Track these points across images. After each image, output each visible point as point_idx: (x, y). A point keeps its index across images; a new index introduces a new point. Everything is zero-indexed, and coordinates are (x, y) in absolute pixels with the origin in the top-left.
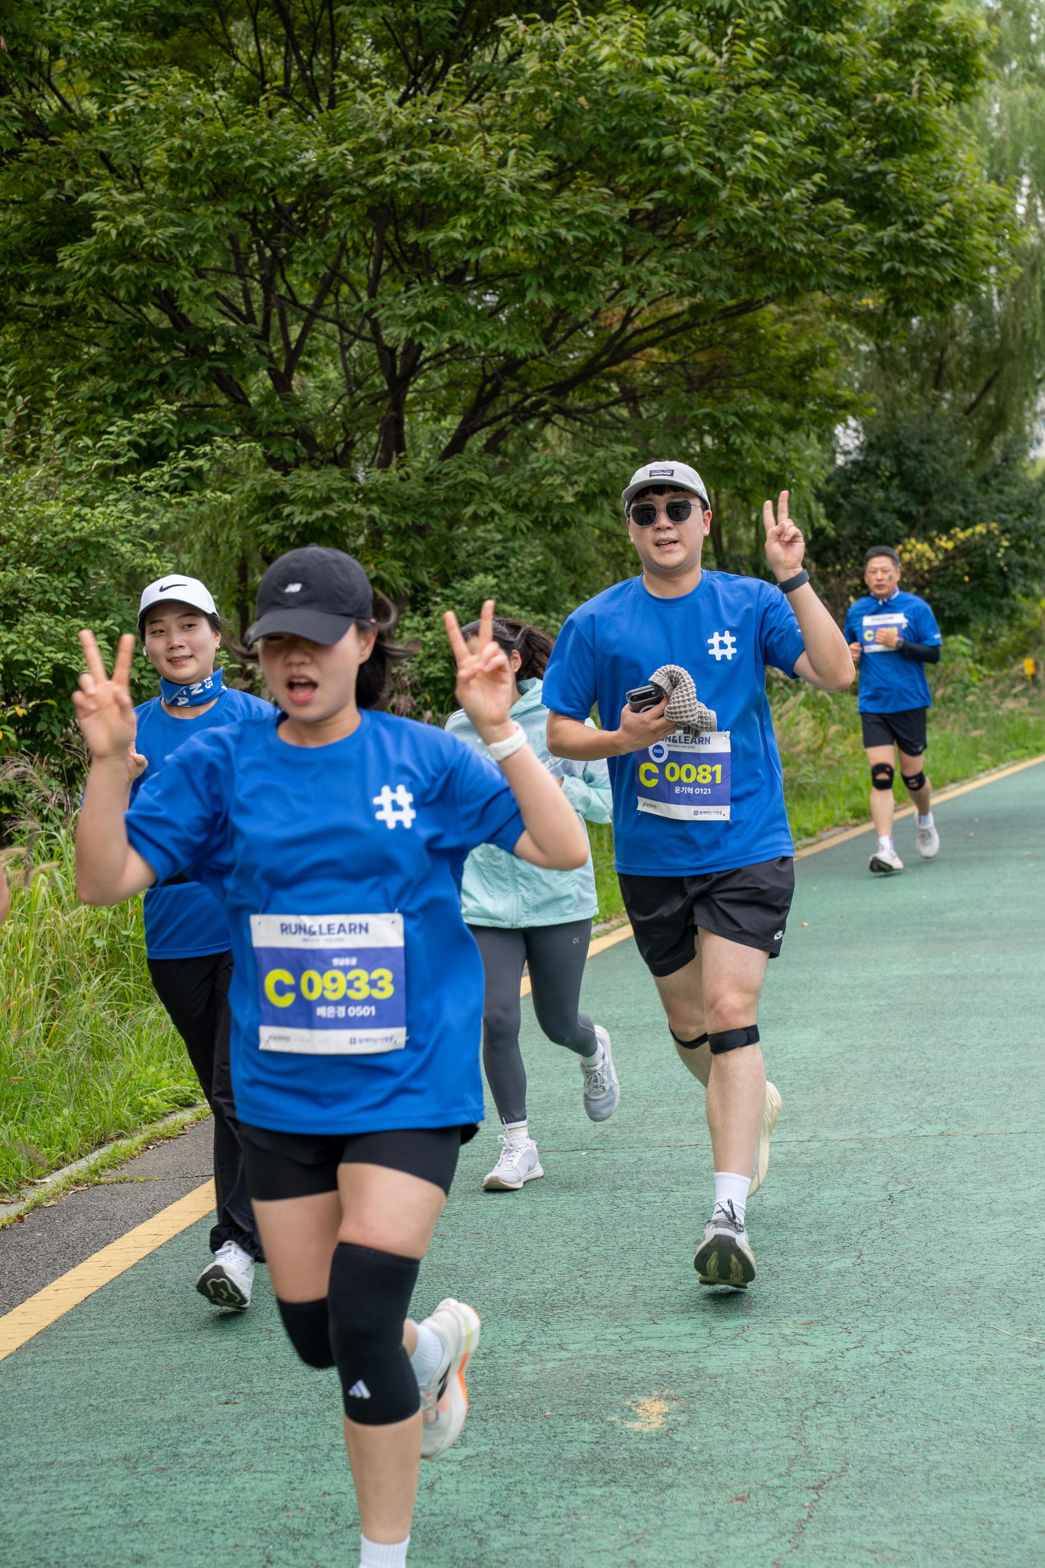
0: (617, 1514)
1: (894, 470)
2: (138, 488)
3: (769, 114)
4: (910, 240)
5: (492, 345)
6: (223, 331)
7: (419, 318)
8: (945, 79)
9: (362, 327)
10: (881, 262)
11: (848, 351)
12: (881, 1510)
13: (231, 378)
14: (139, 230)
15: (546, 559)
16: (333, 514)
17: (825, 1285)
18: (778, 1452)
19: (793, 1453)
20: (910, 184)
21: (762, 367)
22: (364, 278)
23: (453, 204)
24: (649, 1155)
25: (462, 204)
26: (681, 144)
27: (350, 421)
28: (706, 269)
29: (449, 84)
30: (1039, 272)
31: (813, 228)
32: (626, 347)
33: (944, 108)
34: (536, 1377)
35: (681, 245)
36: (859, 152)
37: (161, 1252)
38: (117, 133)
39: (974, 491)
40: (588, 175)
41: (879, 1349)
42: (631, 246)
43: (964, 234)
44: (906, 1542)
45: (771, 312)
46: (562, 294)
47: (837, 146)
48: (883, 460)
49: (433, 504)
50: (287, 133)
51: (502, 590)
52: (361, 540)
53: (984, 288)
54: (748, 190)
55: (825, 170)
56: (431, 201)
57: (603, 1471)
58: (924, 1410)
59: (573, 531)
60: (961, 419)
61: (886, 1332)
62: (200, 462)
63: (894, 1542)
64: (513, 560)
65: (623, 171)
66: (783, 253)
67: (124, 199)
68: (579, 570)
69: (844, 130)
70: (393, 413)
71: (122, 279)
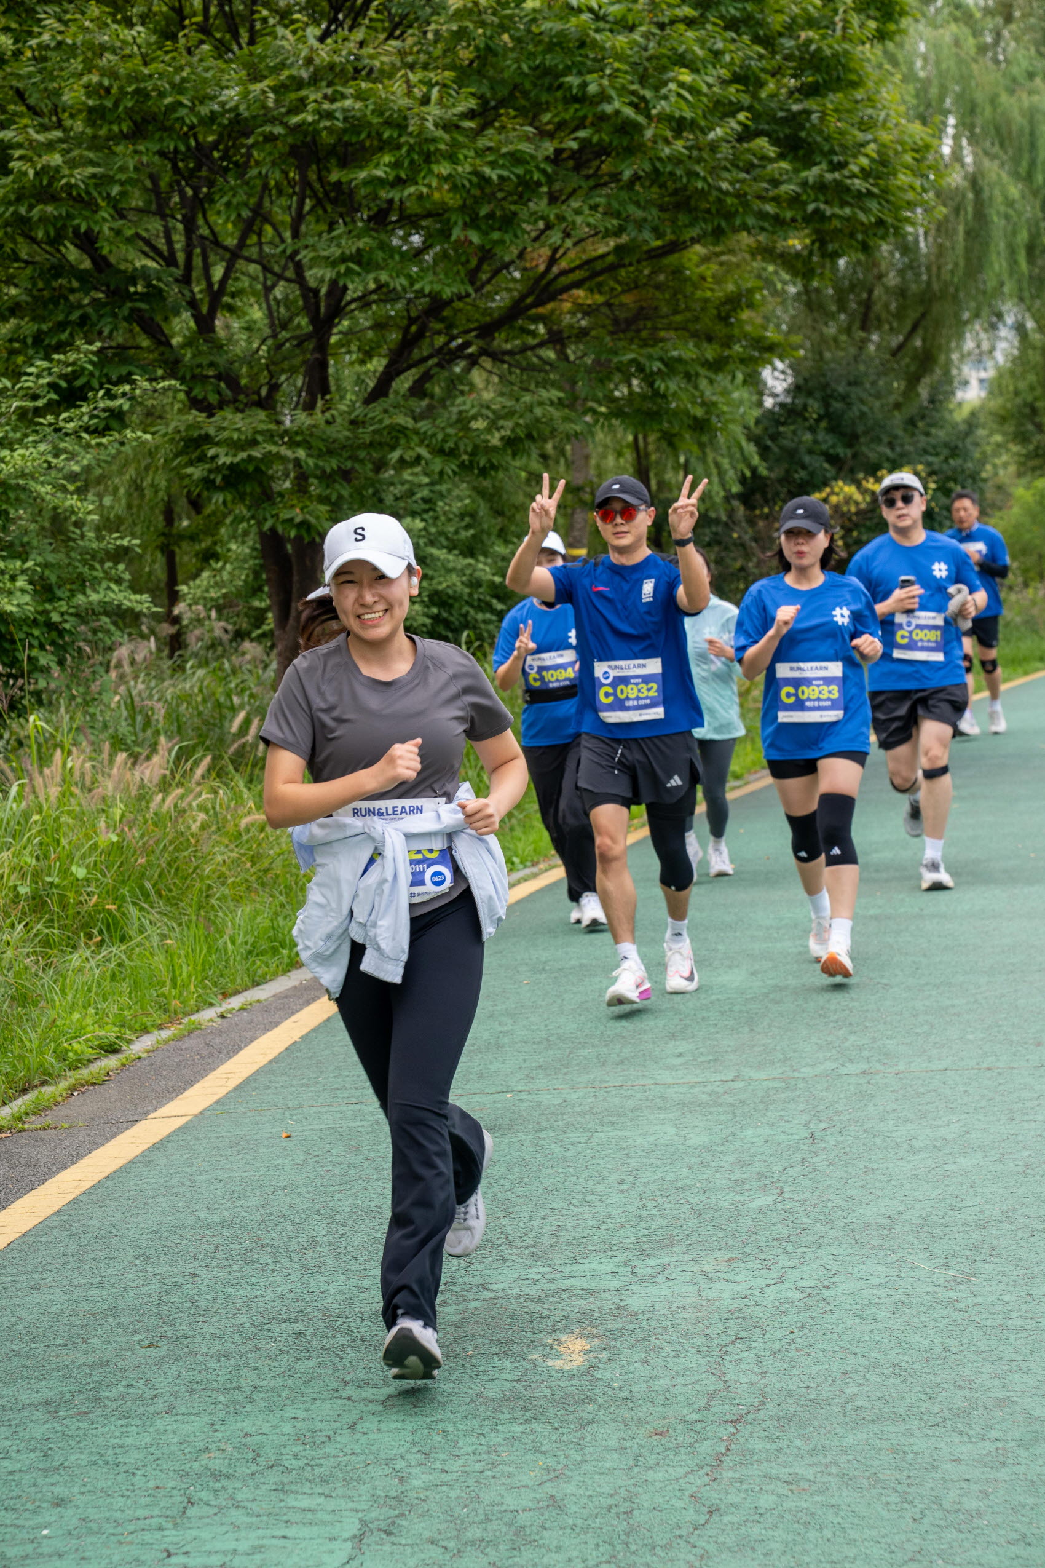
0: (537, 1450)
1: (822, 412)
2: (58, 430)
3: (693, 52)
4: (835, 180)
5: (417, 287)
6: (144, 273)
7: (343, 259)
8: (869, 17)
9: (285, 268)
10: (805, 204)
11: (775, 293)
12: (798, 1443)
13: (152, 319)
14: (57, 169)
15: (473, 501)
16: (259, 455)
17: (746, 1222)
18: (697, 1387)
19: (712, 1388)
20: (834, 124)
21: (688, 309)
22: (288, 219)
23: (376, 143)
24: (574, 1096)
25: (385, 142)
26: (605, 82)
27: (274, 363)
28: (632, 209)
29: (371, 20)
30: (962, 213)
31: (737, 167)
32: (552, 289)
33: (868, 46)
34: (459, 1317)
35: (605, 184)
36: (783, 91)
37: (85, 1198)
38: (32, 69)
39: (900, 433)
40: (512, 113)
41: (799, 1284)
42: (557, 186)
43: (888, 174)
44: (822, 1472)
45: (696, 253)
46: (487, 234)
47: (761, 84)
48: (810, 401)
49: (359, 447)
50: (207, 70)
51: (429, 533)
52: (287, 484)
53: (910, 229)
54: (672, 130)
55: (750, 109)
56: (354, 140)
57: (524, 1409)
58: (842, 1344)
59: (501, 475)
60: (888, 361)
61: (805, 1268)
62: (120, 401)
63: (810, 1473)
64: (440, 504)
65: (548, 110)
66: (709, 193)
67: (41, 138)
68: (508, 513)
69: (769, 67)
70: (317, 355)
71: (40, 220)
